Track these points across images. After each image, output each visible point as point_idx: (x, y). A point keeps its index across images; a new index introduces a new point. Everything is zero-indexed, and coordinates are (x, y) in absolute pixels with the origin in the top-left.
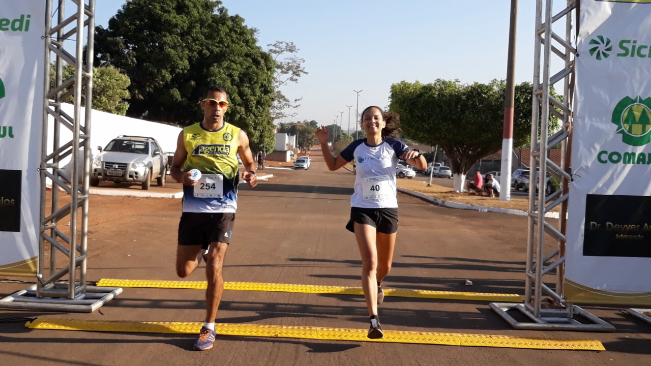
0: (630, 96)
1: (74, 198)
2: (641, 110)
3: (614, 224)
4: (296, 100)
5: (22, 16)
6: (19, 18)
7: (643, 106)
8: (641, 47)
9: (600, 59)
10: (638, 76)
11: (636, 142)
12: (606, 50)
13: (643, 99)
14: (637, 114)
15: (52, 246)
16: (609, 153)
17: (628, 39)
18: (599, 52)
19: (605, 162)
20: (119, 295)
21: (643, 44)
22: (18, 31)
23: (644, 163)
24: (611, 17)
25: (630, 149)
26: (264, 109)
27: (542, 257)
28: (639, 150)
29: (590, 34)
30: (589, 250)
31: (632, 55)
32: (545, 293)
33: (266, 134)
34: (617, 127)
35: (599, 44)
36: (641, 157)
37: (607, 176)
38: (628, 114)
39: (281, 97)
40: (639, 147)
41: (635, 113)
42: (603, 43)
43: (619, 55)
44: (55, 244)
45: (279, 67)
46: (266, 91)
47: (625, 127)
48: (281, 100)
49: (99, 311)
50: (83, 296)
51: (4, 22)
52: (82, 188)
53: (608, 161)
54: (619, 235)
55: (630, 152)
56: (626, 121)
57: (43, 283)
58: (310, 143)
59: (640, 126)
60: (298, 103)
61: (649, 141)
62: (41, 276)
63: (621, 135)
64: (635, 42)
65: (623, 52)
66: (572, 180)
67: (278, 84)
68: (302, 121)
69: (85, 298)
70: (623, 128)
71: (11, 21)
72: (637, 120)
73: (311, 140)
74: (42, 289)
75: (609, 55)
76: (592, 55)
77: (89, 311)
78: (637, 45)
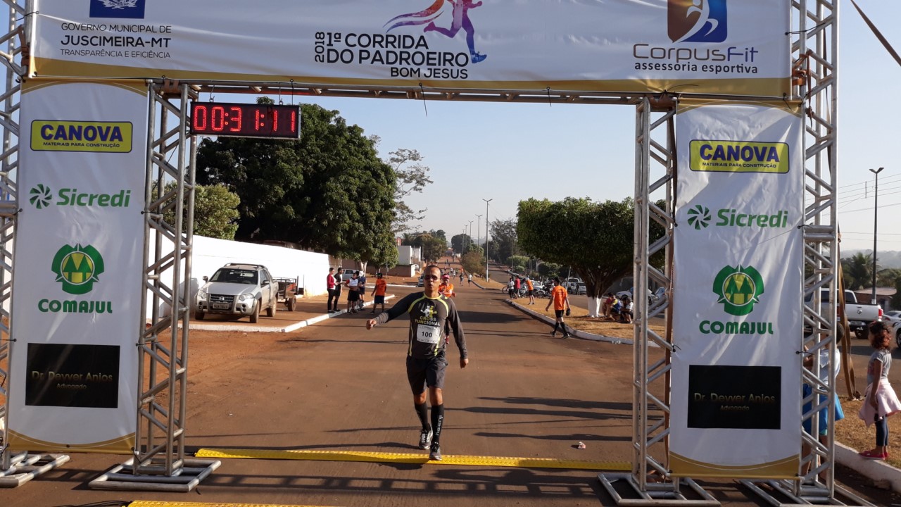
0: (731, 265)
1: (172, 373)
2: (742, 280)
3: (718, 396)
4: (420, 212)
5: (122, 192)
6: (119, 193)
7: (744, 275)
8: (740, 216)
9: (699, 229)
10: (738, 244)
11: (738, 311)
12: (705, 219)
13: (744, 268)
14: (739, 283)
15: (150, 422)
16: (711, 323)
17: (727, 208)
18: (698, 221)
19: (708, 332)
20: (215, 470)
21: (743, 213)
22: (118, 206)
23: (747, 332)
24: (708, 185)
25: (732, 318)
26: (385, 225)
27: (646, 429)
28: (742, 319)
29: (688, 202)
30: (692, 423)
31: (732, 224)
32: (650, 467)
33: (386, 251)
34: (719, 296)
35: (698, 213)
36: (744, 326)
37: (710, 346)
38: (730, 283)
39: (403, 207)
40: (741, 317)
41: (737, 282)
42: (702, 212)
43: (718, 224)
44: (153, 420)
45: (402, 176)
46: (387, 205)
47: (727, 297)
48: (405, 211)
49: (196, 490)
50: (181, 471)
51: (104, 198)
52: (181, 360)
53: (711, 331)
54: (724, 406)
55: (733, 322)
56: (728, 290)
57: (141, 460)
58: (437, 256)
59: (742, 295)
60: (422, 214)
61: (752, 310)
62: (138, 453)
63: (723, 304)
64: (734, 211)
65: (723, 221)
66: (674, 351)
67: (400, 194)
68: (428, 231)
69: (182, 474)
70: (725, 298)
71: (111, 197)
72: (739, 288)
73: (437, 252)
74: (139, 466)
75: (708, 225)
76: (690, 224)
77: (185, 491)
78: (737, 214)
